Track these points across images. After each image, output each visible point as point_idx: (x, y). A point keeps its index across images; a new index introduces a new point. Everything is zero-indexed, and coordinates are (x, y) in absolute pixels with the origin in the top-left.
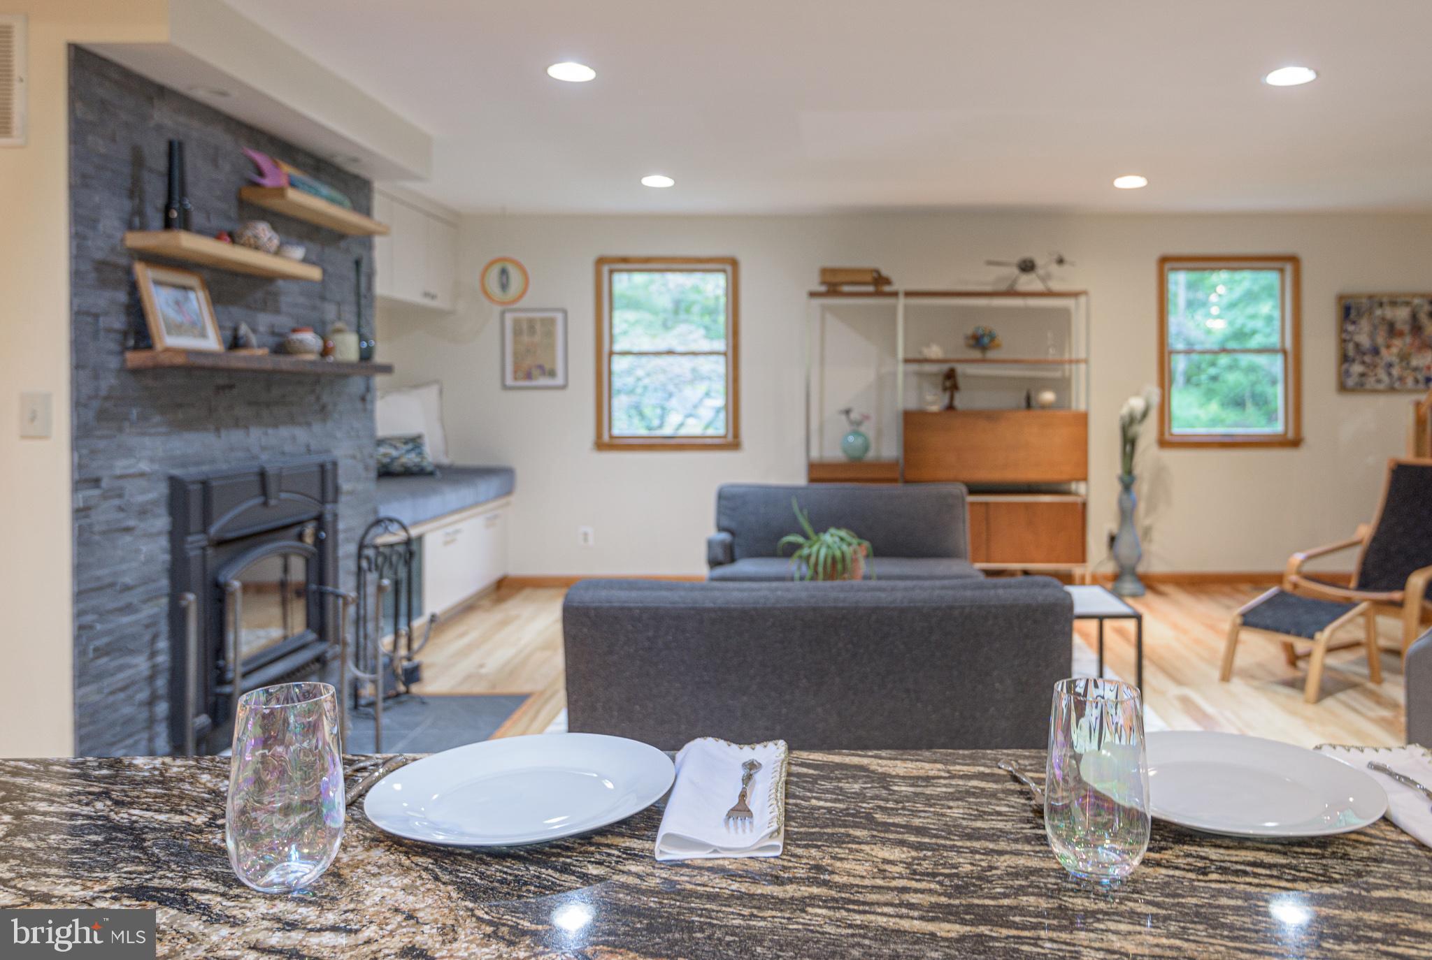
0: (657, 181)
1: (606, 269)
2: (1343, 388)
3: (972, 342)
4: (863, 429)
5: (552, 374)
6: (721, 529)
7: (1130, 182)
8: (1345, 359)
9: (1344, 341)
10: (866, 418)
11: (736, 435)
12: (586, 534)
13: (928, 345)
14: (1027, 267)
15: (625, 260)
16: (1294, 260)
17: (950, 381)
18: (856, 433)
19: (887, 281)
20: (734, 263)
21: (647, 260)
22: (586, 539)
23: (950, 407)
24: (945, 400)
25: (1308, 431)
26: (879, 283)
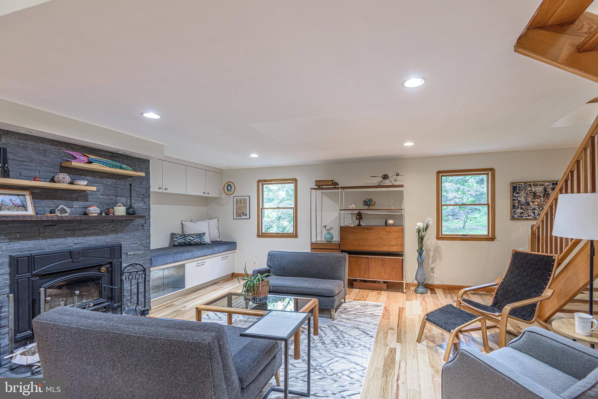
0: (254, 155)
1: (260, 184)
2: (513, 218)
3: (365, 203)
4: (331, 232)
5: (246, 215)
6: (268, 266)
7: (409, 144)
8: (514, 206)
9: (514, 200)
10: (331, 228)
11: (296, 233)
12: (255, 262)
13: (351, 205)
14: (385, 177)
15: (265, 181)
16: (492, 170)
17: (360, 216)
18: (329, 233)
19: (337, 184)
20: (296, 180)
21: (271, 180)
22: (255, 264)
23: (359, 225)
24: (357, 222)
25: (497, 235)
26: (334, 185)
